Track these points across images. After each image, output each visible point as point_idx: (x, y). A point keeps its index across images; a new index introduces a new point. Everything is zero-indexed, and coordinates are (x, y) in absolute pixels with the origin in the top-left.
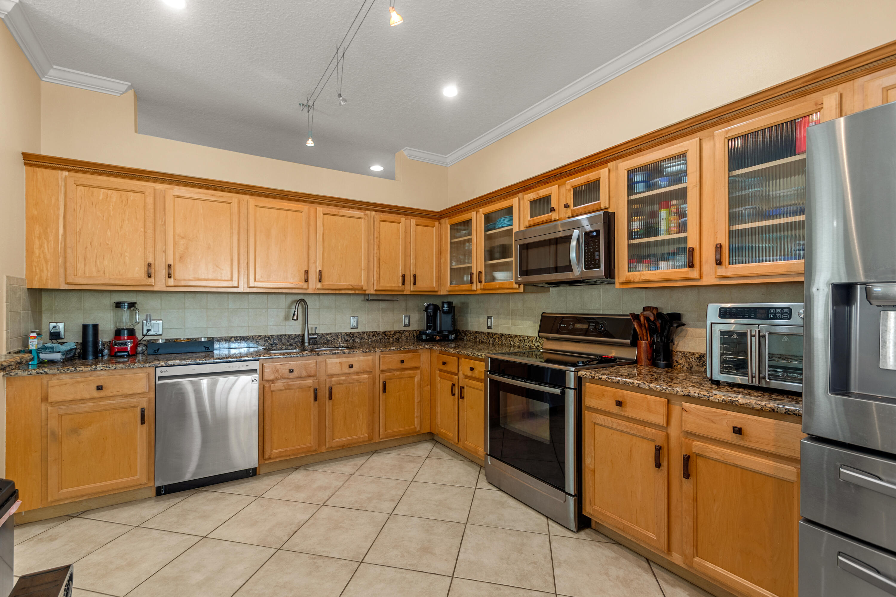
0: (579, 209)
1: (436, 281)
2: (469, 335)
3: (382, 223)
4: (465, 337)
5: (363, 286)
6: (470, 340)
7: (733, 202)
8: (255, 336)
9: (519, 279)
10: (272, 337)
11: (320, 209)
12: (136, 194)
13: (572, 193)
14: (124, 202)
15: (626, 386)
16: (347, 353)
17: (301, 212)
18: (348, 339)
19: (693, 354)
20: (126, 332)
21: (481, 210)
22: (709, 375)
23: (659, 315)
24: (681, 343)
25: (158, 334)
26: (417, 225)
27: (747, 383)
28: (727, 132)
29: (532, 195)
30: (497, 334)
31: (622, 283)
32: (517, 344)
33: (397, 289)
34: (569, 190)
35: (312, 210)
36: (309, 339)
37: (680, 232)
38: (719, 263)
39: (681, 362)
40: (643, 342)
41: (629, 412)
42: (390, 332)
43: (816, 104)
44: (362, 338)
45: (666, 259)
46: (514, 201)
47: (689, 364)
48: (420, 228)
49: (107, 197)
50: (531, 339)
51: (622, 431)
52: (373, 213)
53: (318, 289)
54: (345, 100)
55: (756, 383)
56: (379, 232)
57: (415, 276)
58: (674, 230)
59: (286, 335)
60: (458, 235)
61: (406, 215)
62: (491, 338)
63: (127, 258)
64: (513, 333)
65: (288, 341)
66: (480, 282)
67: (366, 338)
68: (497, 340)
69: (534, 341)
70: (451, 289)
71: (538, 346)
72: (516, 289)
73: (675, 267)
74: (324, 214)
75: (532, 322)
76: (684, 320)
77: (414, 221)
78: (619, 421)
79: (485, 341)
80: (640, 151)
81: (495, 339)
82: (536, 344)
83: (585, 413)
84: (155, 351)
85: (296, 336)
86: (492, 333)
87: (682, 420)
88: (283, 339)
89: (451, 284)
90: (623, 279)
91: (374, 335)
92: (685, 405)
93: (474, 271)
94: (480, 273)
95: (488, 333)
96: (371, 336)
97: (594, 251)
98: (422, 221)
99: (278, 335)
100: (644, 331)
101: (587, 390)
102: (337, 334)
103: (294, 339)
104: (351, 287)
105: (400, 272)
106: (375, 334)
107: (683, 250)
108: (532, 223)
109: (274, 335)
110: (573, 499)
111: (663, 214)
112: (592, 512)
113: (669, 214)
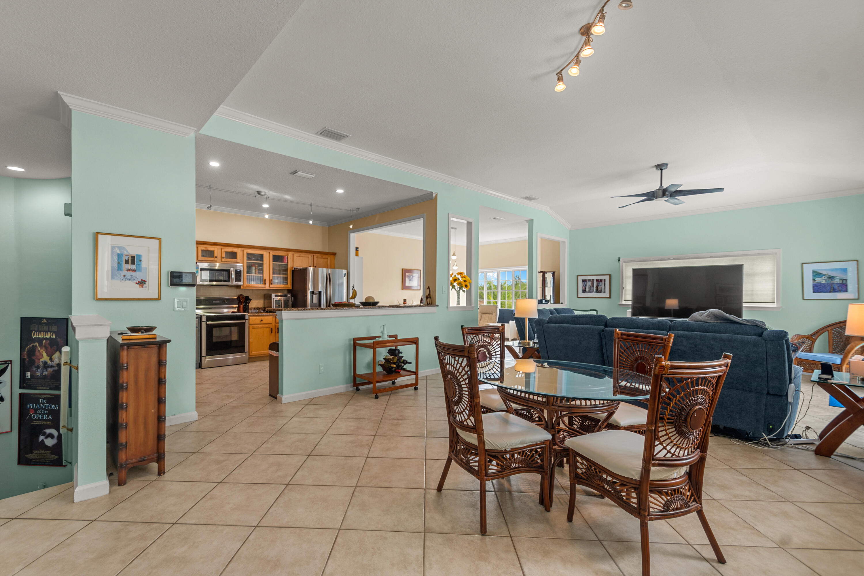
0: (228, 260)
28: (272, 253)
31: (244, 287)
34: (223, 252)
38: (271, 284)
40: (241, 306)
41: (264, 322)
43: (287, 254)
51: (261, 328)
78: (260, 325)
80: (251, 248)
101: (251, 319)
110: (248, 353)
111: (253, 268)
112: (252, 354)
113: (256, 268)
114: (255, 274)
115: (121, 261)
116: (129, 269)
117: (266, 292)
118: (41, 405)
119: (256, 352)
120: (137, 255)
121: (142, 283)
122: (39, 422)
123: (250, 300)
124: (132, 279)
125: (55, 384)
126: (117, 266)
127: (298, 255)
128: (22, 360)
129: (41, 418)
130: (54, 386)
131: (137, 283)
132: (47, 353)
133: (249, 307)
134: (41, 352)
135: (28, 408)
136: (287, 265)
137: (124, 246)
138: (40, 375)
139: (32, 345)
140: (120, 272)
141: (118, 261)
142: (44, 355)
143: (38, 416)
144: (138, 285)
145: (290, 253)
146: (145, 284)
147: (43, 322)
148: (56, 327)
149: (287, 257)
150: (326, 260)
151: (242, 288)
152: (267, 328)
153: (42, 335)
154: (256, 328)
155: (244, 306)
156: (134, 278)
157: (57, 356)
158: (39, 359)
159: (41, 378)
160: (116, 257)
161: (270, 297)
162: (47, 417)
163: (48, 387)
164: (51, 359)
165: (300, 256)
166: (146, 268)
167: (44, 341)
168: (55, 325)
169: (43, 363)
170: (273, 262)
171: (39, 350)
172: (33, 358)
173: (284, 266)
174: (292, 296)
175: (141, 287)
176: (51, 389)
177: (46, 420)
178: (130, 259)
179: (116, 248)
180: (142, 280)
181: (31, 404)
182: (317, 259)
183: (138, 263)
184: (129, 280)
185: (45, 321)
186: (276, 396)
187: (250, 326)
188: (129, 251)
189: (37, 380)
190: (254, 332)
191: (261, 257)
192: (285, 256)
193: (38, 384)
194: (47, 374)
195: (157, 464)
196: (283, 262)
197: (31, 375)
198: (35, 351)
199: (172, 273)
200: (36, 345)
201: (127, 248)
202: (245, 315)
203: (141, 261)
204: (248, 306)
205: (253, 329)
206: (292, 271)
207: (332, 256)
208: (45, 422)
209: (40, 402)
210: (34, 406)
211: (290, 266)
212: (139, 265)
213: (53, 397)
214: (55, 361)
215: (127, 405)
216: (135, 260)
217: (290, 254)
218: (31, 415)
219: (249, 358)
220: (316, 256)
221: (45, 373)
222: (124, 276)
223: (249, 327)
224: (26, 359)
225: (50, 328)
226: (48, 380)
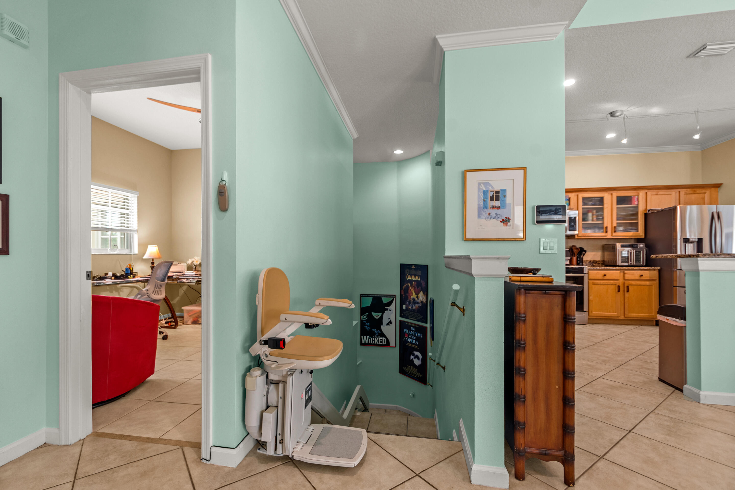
7: (618, 214)
28: (618, 194)
38: (615, 232)
40: (574, 258)
43: (639, 194)
78: (603, 281)
92: (626, 272)
101: (590, 273)
107: (602, 227)
110: (587, 313)
111: (590, 214)
112: (592, 315)
113: (593, 215)
114: (593, 221)
115: (486, 199)
116: (494, 206)
117: (604, 243)
118: (412, 332)
119: (597, 313)
120: (502, 190)
121: (506, 221)
122: (410, 344)
123: (585, 251)
124: (497, 217)
125: (420, 317)
126: (482, 203)
127: (654, 193)
128: (401, 295)
129: (412, 341)
130: (419, 319)
131: (501, 222)
132: (415, 292)
133: (584, 259)
134: (411, 291)
135: (404, 332)
136: (637, 207)
137: (489, 182)
138: (411, 309)
139: (407, 285)
140: (486, 210)
141: (484, 198)
142: (413, 293)
143: (410, 340)
144: (502, 224)
145: (642, 191)
146: (509, 222)
147: (412, 267)
148: (421, 271)
149: (637, 197)
150: (701, 196)
151: (576, 237)
152: (612, 285)
153: (412, 277)
154: (598, 284)
155: (577, 258)
156: (498, 216)
157: (421, 295)
158: (411, 296)
159: (412, 311)
160: (481, 194)
161: (614, 248)
162: (415, 342)
163: (415, 318)
164: (417, 297)
165: (657, 195)
166: (511, 204)
167: (413, 283)
168: (420, 270)
169: (413, 300)
170: (617, 205)
171: (410, 289)
172: (407, 295)
173: (632, 209)
174: (647, 246)
175: (505, 225)
176: (417, 321)
177: (414, 344)
178: (495, 195)
179: (482, 184)
180: (506, 218)
181: (406, 329)
182: (685, 195)
183: (502, 199)
184: (494, 218)
185: (413, 267)
186: (682, 387)
187: (590, 281)
188: (493, 186)
189: (409, 312)
190: (594, 288)
191: (601, 201)
192: (635, 196)
193: (410, 315)
194: (415, 308)
195: (563, 467)
196: (631, 204)
197: (406, 308)
198: (408, 290)
199: (538, 207)
200: (409, 285)
201: (492, 183)
202: (583, 268)
203: (505, 196)
204: (582, 258)
205: (593, 285)
206: (646, 214)
207: (713, 189)
208: (414, 346)
209: (411, 329)
210: (408, 331)
211: (641, 209)
212: (504, 201)
213: (419, 327)
214: (420, 299)
215: (525, 371)
216: (500, 196)
217: (642, 194)
218: (406, 338)
219: (589, 318)
220: (683, 192)
221: (414, 308)
222: (489, 214)
223: (588, 282)
224: (403, 295)
225: (417, 273)
226: (416, 313)
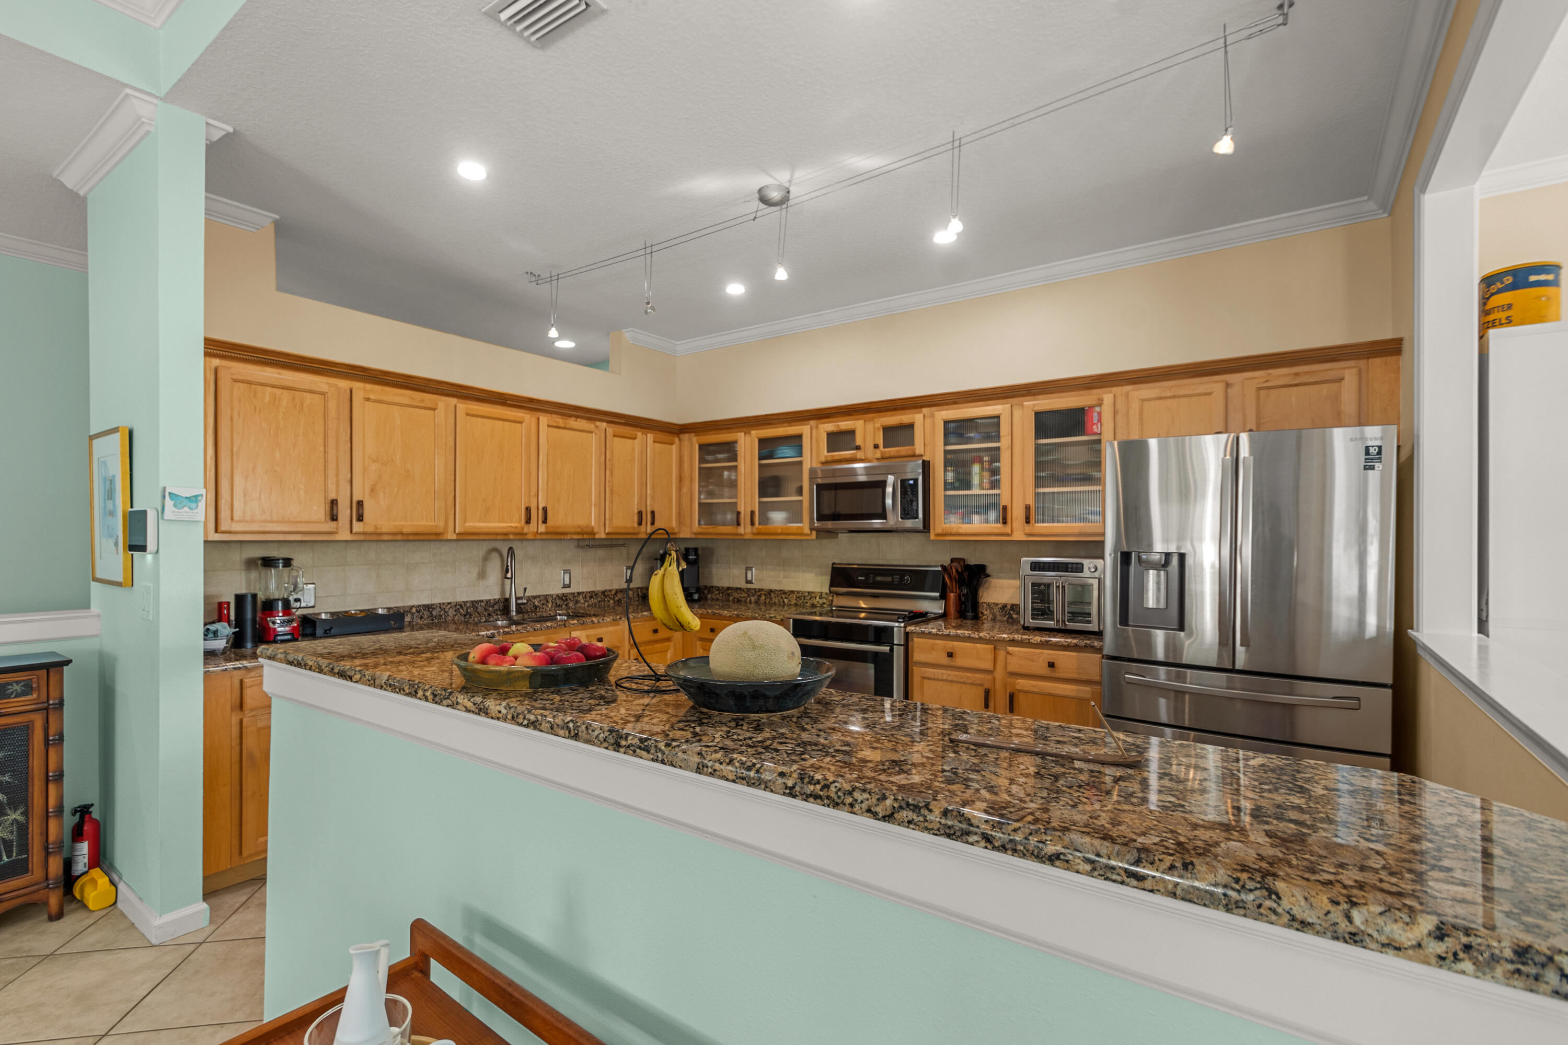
0: (890, 451)
1: (676, 519)
2: (717, 592)
3: (615, 438)
4: (710, 595)
5: (593, 527)
6: (717, 600)
7: (1039, 466)
8: (444, 604)
9: (816, 525)
10: (465, 605)
11: (544, 419)
12: (314, 396)
13: (882, 432)
14: (298, 406)
15: (957, 638)
16: (596, 622)
17: (521, 423)
18: (561, 603)
19: (997, 604)
20: (280, 603)
21: (753, 432)
22: (1022, 622)
23: (968, 568)
24: (985, 594)
25: (309, 605)
26: (655, 442)
27: (1053, 627)
28: (1034, 406)
29: (830, 426)
30: (763, 590)
31: (938, 535)
32: (793, 602)
33: (631, 531)
34: (878, 429)
35: (534, 420)
36: (517, 604)
37: (992, 488)
38: (1028, 521)
39: (985, 613)
40: (952, 594)
41: (959, 661)
42: (610, 591)
43: (1099, 399)
44: (577, 602)
45: (978, 513)
46: (804, 429)
47: (993, 614)
48: (657, 445)
49: (275, 400)
50: (813, 595)
51: (952, 681)
52: (605, 425)
53: (541, 534)
54: (653, 308)
55: (1061, 626)
56: (612, 452)
57: (653, 513)
58: (986, 485)
59: (482, 601)
60: (710, 458)
61: (642, 428)
62: (753, 595)
63: (302, 492)
64: (787, 588)
65: (486, 610)
66: (752, 524)
67: (582, 601)
68: (763, 597)
69: (818, 597)
70: (700, 530)
71: (824, 603)
72: (807, 535)
73: (987, 522)
74: (549, 426)
75: (813, 574)
76: (988, 571)
77: (652, 435)
78: (949, 672)
79: (743, 599)
80: (955, 403)
81: (760, 596)
82: (821, 601)
83: (912, 669)
84: (326, 631)
85: (496, 602)
86: (754, 589)
87: (1006, 663)
88: (479, 607)
89: (699, 524)
90: (939, 531)
91: (591, 597)
92: (1010, 649)
93: (741, 508)
94: (752, 513)
95: (749, 589)
96: (588, 599)
97: (912, 501)
98: (661, 436)
99: (472, 602)
100: (954, 583)
101: (916, 645)
102: (546, 597)
103: (493, 607)
104: (579, 530)
105: (636, 507)
106: (593, 594)
107: (994, 506)
108: (830, 459)
109: (467, 602)
111: (976, 469)
127: (1154, 394)
133: (983, 601)
136: (1100, 441)
145: (1112, 390)
149: (1098, 408)
151: (931, 537)
154: (934, 679)
165: (1163, 398)
170: (1034, 437)
182: (1262, 393)
190: (927, 692)
192: (1093, 407)
196: (1085, 434)
205: (925, 681)
207: (1377, 362)
217: (1111, 397)
